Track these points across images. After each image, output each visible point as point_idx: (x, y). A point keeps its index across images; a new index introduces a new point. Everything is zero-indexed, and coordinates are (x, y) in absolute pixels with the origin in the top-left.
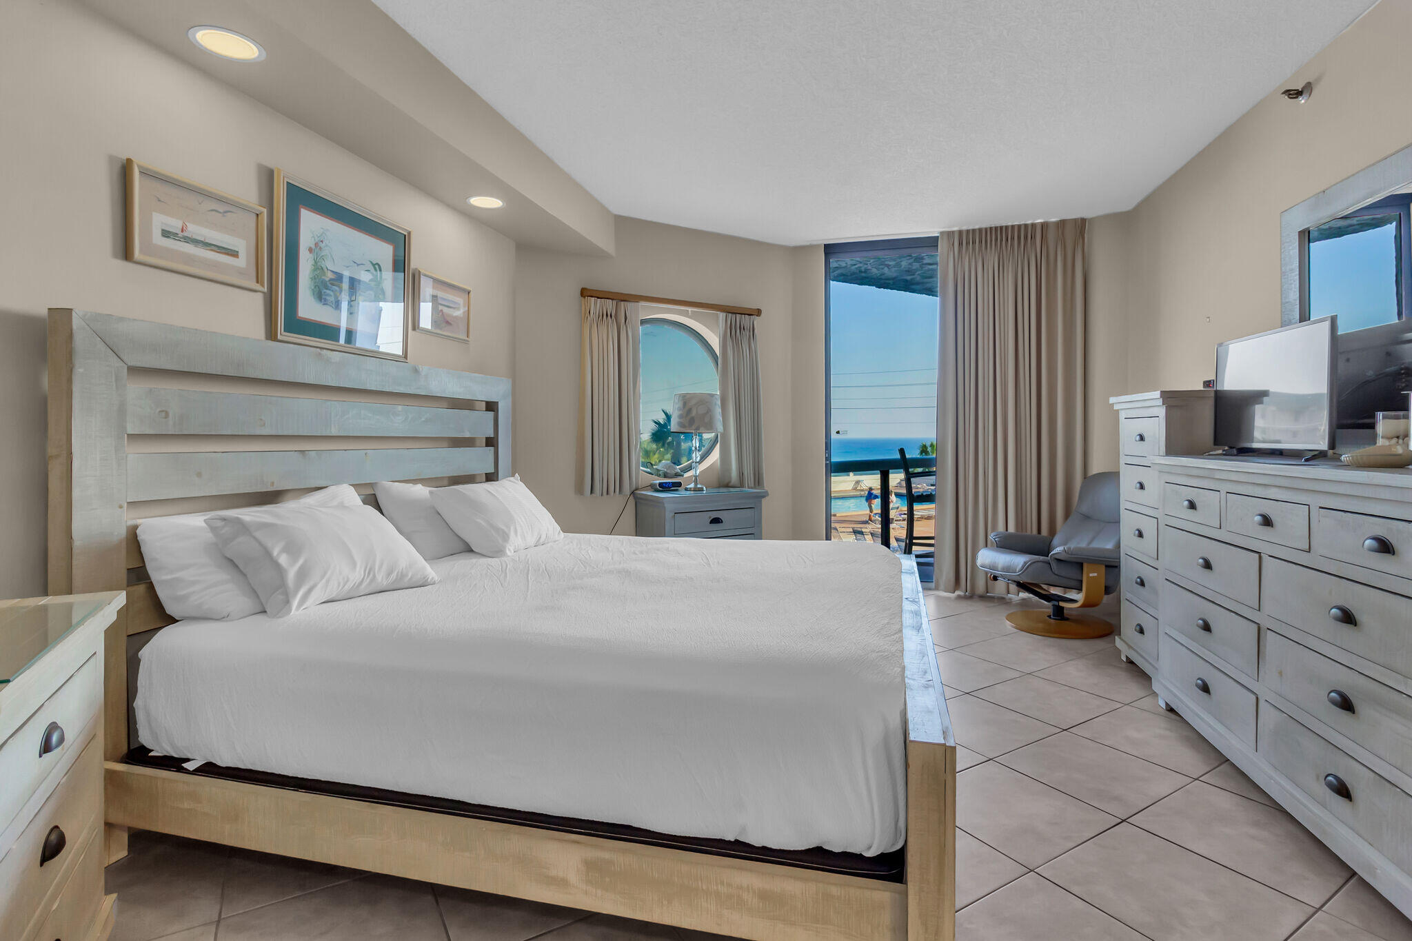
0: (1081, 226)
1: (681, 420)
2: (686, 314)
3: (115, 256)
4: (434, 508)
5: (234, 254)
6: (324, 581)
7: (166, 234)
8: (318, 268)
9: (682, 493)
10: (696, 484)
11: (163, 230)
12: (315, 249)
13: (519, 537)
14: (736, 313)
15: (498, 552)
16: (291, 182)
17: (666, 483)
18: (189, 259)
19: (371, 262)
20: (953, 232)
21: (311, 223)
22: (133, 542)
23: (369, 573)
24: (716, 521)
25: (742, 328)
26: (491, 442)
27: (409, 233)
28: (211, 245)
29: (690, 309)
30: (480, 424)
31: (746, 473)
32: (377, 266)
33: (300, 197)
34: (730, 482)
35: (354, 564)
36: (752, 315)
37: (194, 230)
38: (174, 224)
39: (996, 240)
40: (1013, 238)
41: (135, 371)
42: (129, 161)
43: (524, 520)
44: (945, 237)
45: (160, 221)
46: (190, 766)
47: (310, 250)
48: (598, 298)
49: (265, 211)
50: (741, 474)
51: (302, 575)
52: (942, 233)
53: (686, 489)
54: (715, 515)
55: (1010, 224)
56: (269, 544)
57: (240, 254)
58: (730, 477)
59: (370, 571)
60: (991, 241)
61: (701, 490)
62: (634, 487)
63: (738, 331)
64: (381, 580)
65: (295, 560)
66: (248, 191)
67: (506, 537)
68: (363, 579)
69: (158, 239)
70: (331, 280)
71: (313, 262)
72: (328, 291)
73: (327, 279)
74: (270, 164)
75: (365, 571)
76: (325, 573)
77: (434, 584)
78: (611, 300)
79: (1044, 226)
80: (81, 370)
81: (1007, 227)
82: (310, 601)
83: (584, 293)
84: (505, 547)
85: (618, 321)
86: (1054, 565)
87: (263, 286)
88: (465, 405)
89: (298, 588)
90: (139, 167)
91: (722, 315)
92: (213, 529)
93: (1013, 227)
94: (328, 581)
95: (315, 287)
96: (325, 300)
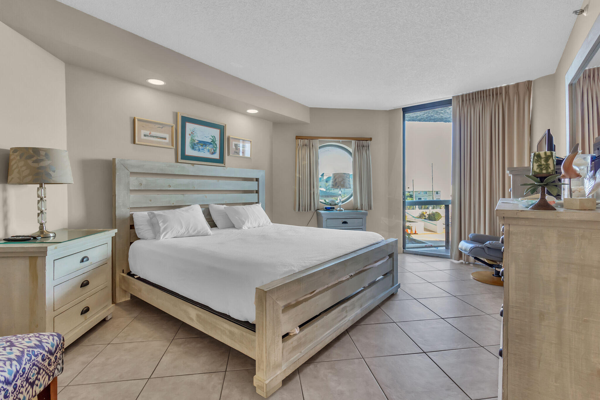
0: (529, 85)
1: (333, 184)
2: (339, 142)
3: (131, 143)
4: (226, 213)
5: (165, 139)
6: (171, 231)
7: (145, 135)
8: (193, 140)
9: (335, 211)
10: (340, 208)
11: (144, 135)
12: (192, 133)
13: (249, 223)
14: (360, 140)
15: (240, 228)
16: (182, 115)
17: (328, 208)
18: (152, 142)
19: (212, 136)
20: (459, 96)
21: (189, 126)
22: (131, 218)
23: (187, 230)
24: (345, 223)
25: (363, 146)
26: (257, 192)
27: (226, 125)
28: (158, 137)
29: (341, 140)
30: (253, 186)
31: (364, 205)
32: (214, 137)
33: (185, 120)
34: (358, 207)
35: (182, 227)
36: (368, 140)
37: (153, 133)
38: (147, 133)
39: (481, 97)
40: (489, 95)
41: (132, 173)
42: (135, 118)
43: (253, 218)
44: (455, 99)
45: (143, 132)
46: (136, 277)
47: (190, 135)
48: (302, 139)
49: (174, 125)
50: (362, 205)
51: (165, 229)
52: (453, 97)
53: (336, 210)
54: (344, 220)
55: (488, 88)
56: (159, 220)
57: (167, 139)
58: (358, 206)
59: (187, 229)
60: (478, 98)
61: (342, 210)
62: (316, 208)
63: (361, 147)
64: (191, 232)
65: (164, 224)
66: (170, 121)
67: (244, 223)
68: (185, 232)
69: (143, 137)
70: (197, 143)
71: (191, 138)
72: (196, 146)
73: (196, 143)
74: (175, 111)
75: (186, 230)
76: (172, 229)
77: (210, 235)
78: (306, 140)
79: (507, 88)
80: (118, 174)
81: (486, 90)
82: (167, 237)
83: (298, 138)
84: (242, 226)
85: (310, 147)
86: (486, 249)
87: (174, 147)
88: (251, 180)
89: (163, 232)
90: (137, 119)
91: (353, 142)
92: (149, 215)
93: (489, 90)
94: (172, 232)
95: (191, 145)
96: (195, 149)
